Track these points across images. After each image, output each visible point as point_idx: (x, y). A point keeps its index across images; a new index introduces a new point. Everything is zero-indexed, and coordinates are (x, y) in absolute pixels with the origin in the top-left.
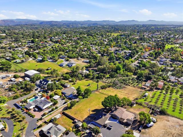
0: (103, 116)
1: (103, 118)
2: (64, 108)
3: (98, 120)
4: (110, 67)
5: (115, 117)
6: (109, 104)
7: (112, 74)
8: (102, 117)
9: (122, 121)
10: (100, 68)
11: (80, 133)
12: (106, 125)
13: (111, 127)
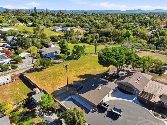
0: (100, 85)
1: (100, 88)
2: (29, 69)
3: (86, 93)
4: (116, 31)
5: (128, 90)
6: (115, 59)
7: (118, 38)
8: (96, 86)
9: (146, 98)
10: (102, 31)
11: (34, 120)
12: (105, 104)
13: (120, 111)
